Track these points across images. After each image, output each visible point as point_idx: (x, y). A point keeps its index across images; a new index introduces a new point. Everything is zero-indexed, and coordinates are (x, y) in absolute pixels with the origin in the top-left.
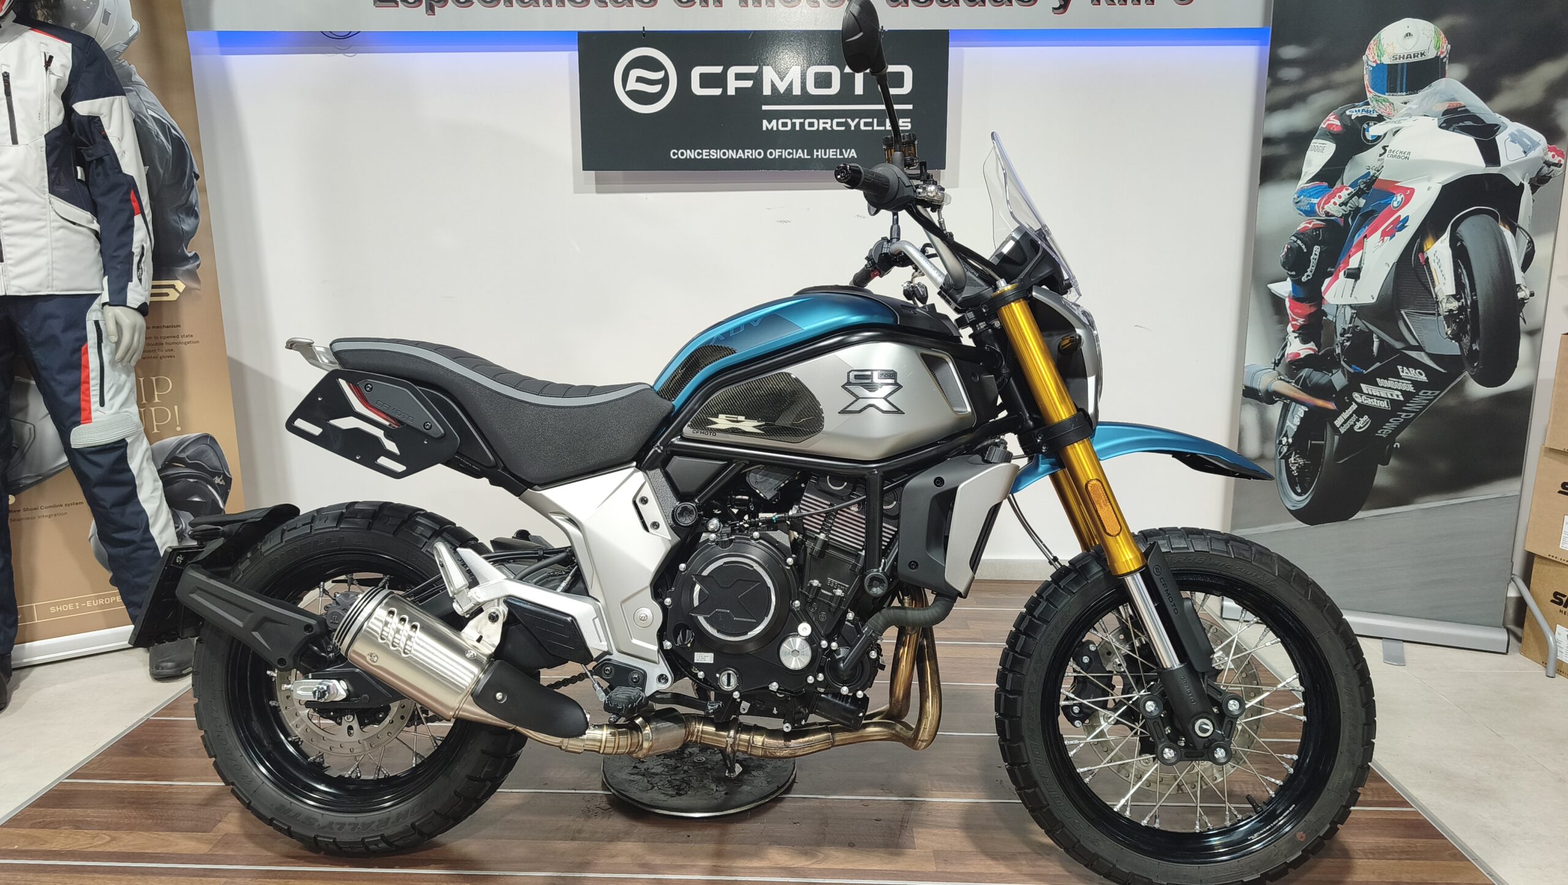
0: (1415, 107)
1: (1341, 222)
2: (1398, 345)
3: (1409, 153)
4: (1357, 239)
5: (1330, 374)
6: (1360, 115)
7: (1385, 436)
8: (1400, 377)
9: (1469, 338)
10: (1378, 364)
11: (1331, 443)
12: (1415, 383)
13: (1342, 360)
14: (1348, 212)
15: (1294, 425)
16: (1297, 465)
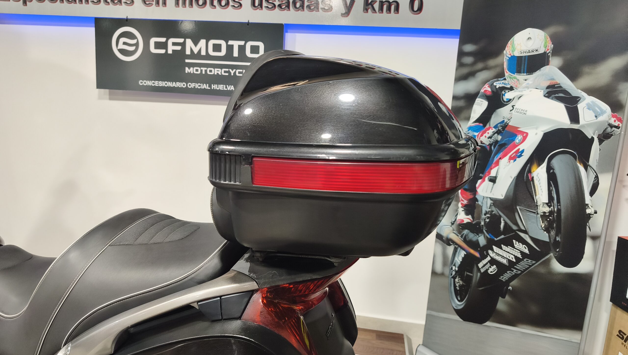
0: (531, 83)
1: (488, 149)
2: (515, 227)
3: (526, 111)
4: (496, 159)
5: (478, 236)
6: (501, 86)
7: (504, 281)
8: (514, 247)
9: (555, 232)
10: (503, 236)
11: (476, 277)
12: (522, 253)
13: (484, 229)
14: (492, 143)
15: (459, 261)
16: (459, 284)
